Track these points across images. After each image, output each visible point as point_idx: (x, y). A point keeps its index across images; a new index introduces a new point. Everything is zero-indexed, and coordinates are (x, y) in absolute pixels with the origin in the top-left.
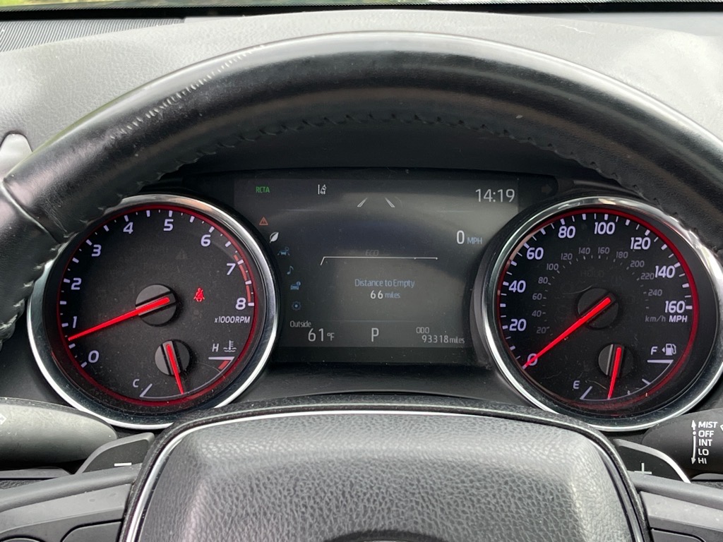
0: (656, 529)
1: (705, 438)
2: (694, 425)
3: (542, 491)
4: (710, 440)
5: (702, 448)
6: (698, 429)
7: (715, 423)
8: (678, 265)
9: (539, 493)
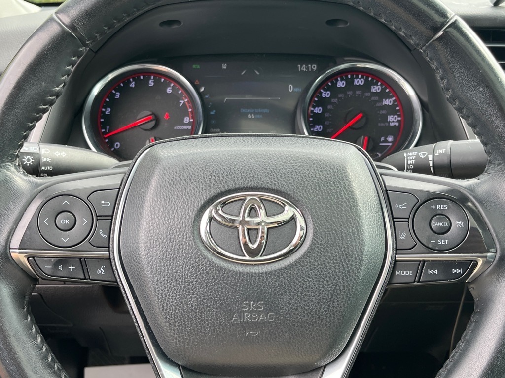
0: (390, 191)
1: (411, 160)
2: (405, 155)
3: (332, 168)
4: (414, 161)
5: (409, 165)
6: (407, 156)
7: (416, 152)
8: (394, 99)
9: (331, 169)
